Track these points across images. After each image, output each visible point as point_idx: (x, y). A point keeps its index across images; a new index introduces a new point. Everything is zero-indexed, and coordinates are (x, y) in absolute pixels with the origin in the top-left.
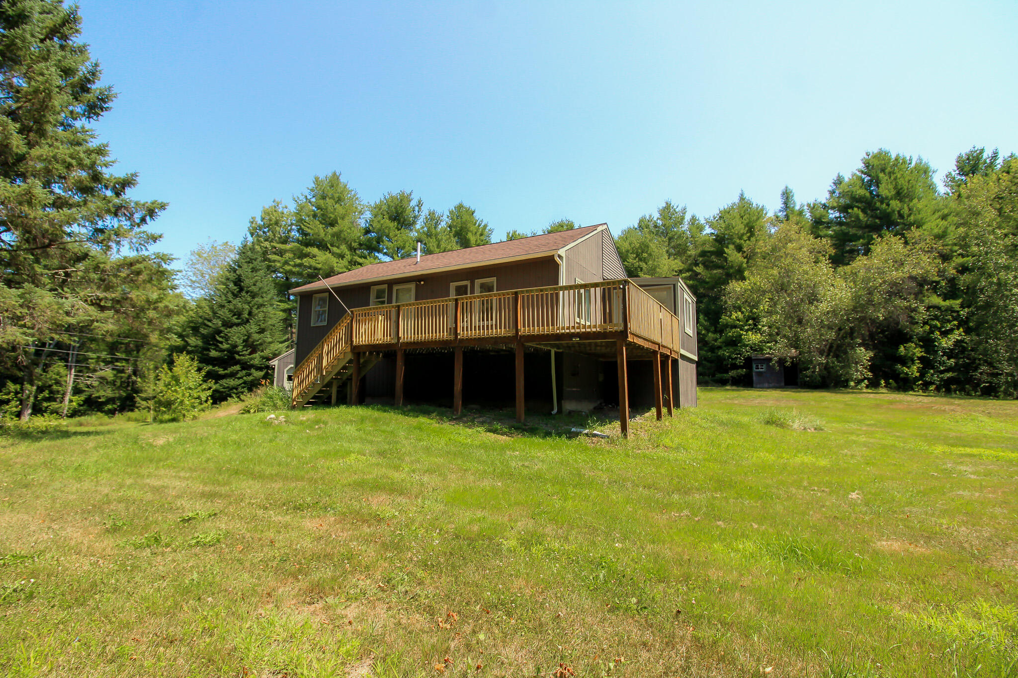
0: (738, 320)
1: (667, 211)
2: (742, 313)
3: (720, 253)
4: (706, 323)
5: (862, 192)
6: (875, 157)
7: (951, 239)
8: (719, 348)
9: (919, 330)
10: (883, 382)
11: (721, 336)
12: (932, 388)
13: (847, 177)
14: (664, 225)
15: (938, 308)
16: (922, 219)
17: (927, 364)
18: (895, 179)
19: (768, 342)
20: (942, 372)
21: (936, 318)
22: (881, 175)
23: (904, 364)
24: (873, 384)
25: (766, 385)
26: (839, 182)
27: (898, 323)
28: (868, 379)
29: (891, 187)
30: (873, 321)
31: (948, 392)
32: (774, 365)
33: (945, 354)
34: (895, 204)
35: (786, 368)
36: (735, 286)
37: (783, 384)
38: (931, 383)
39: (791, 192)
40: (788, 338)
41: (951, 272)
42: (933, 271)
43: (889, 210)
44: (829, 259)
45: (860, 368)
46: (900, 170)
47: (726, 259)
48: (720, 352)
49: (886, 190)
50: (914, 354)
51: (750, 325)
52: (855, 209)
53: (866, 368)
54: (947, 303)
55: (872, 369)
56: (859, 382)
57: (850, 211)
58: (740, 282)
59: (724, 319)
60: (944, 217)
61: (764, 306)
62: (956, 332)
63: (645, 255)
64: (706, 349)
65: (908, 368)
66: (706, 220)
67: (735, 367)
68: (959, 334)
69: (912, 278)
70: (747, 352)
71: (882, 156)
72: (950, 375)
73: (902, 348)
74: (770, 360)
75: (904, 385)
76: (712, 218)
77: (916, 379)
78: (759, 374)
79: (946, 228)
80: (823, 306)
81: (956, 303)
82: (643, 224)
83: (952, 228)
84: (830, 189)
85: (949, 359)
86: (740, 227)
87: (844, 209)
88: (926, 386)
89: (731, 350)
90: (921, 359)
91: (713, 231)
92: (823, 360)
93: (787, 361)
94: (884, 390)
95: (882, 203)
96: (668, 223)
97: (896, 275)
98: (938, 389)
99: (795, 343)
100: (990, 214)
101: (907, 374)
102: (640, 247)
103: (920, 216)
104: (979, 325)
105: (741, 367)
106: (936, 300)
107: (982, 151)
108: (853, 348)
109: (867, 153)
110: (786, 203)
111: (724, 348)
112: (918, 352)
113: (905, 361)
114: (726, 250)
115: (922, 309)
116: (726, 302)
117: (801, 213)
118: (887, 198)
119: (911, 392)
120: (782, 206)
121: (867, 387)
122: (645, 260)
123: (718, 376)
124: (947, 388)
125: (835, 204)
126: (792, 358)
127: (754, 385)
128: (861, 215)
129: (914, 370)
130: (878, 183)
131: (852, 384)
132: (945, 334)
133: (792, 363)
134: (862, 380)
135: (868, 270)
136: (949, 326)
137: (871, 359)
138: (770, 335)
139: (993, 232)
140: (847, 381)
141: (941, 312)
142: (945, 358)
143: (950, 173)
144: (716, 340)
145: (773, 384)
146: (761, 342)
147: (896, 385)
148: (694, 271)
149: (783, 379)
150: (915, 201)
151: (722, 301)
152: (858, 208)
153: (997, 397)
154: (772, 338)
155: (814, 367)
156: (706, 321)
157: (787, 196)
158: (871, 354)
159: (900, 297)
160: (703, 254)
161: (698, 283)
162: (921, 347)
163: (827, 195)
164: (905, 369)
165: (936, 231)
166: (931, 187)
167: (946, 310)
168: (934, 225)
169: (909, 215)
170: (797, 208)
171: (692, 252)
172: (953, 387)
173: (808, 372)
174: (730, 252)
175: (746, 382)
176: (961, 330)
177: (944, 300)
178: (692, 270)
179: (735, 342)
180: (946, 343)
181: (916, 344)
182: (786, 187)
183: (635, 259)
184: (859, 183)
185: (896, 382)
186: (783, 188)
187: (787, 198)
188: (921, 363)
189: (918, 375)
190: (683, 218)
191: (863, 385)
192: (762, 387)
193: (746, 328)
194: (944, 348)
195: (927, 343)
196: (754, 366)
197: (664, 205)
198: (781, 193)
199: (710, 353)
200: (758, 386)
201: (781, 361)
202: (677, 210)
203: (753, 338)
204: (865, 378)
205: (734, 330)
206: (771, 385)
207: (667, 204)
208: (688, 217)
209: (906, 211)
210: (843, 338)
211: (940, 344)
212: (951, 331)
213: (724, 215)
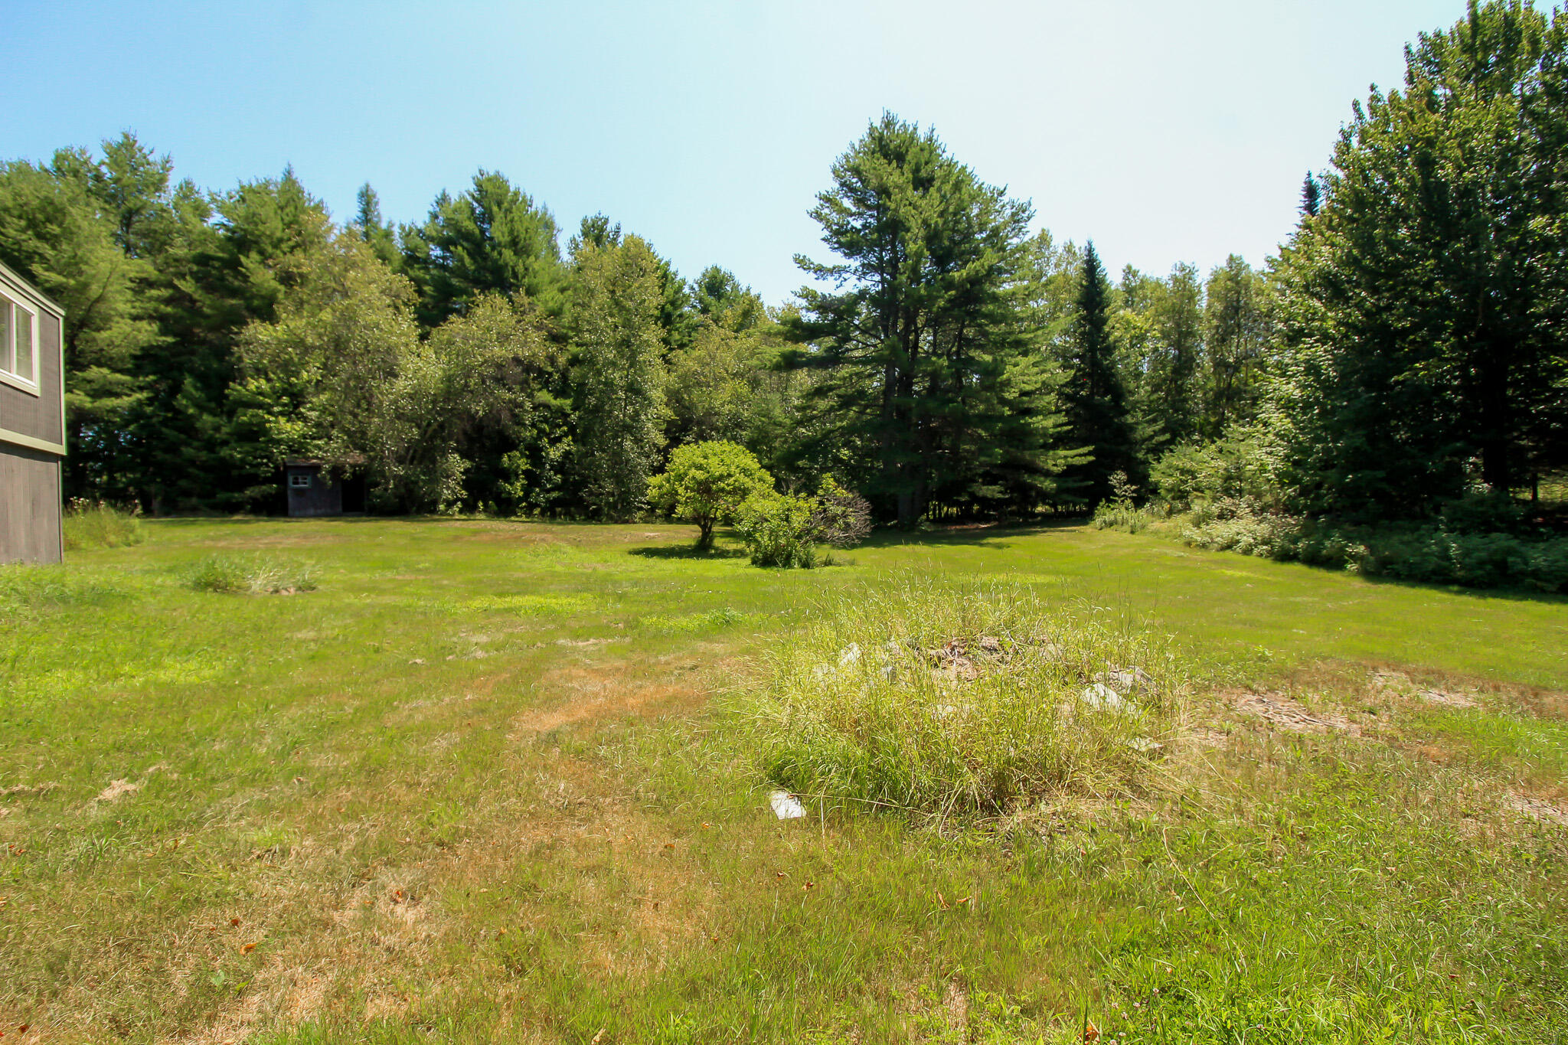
0: (261, 394)
1: (124, 152)
2: (269, 380)
3: (234, 264)
4: (197, 394)
5: (469, 225)
6: (489, 180)
7: (566, 320)
8: (225, 443)
9: (528, 434)
10: (480, 504)
11: (230, 421)
12: (537, 511)
13: (454, 197)
14: (117, 181)
15: (547, 406)
16: (537, 284)
17: (533, 480)
18: (512, 221)
19: (314, 438)
20: (548, 491)
21: (546, 420)
22: (495, 209)
23: (507, 480)
24: (469, 508)
25: (312, 511)
26: (443, 200)
27: (498, 422)
28: (463, 500)
29: (506, 230)
30: (472, 417)
31: (554, 516)
32: (324, 477)
33: (552, 467)
34: (508, 254)
35: (345, 482)
36: (259, 332)
37: (340, 509)
38: (536, 505)
39: (374, 196)
40: (347, 432)
41: (562, 360)
42: (542, 354)
43: (501, 262)
44: (414, 313)
45: (452, 483)
46: (518, 209)
47: (246, 278)
48: (225, 452)
49: (498, 231)
50: (518, 466)
51: (285, 405)
52: (460, 248)
53: (458, 484)
54: (558, 402)
55: (466, 485)
56: (450, 504)
57: (452, 248)
58: (267, 324)
59: (235, 390)
60: (562, 290)
61: (310, 374)
62: (565, 440)
63: (55, 229)
64: (196, 444)
65: (512, 484)
66: (210, 194)
67: (254, 480)
68: (566, 445)
69: (517, 360)
70: (280, 454)
71: (498, 181)
72: (555, 494)
73: (505, 459)
74: (317, 468)
75: (505, 508)
76: (224, 195)
77: (520, 500)
78: (300, 492)
79: (562, 304)
80: (401, 385)
81: (566, 403)
82: (67, 166)
83: (568, 306)
84: (431, 209)
85: (555, 475)
86: (274, 226)
87: (445, 244)
88: (529, 511)
89: (247, 447)
90: (526, 472)
91: (225, 221)
92: (400, 470)
93: (346, 472)
94: (482, 516)
95: (493, 248)
96: (128, 178)
97: (498, 352)
98: (542, 513)
99: (358, 440)
100: (603, 297)
101: (510, 493)
102: (43, 210)
103: (536, 281)
104: (588, 431)
105: (267, 481)
106: (545, 396)
107: (606, 221)
108: (444, 454)
109: (480, 171)
110: (365, 212)
111: (233, 444)
112: (523, 464)
113: (508, 475)
114: (243, 259)
115: (528, 405)
116: (240, 359)
117: (388, 235)
118: (499, 244)
119: (513, 518)
120: (360, 214)
121: (461, 512)
122: (53, 241)
123: (222, 496)
124: (553, 512)
125: (434, 234)
126: (353, 466)
127: (290, 512)
128: (467, 261)
129: (517, 488)
130: (491, 220)
131: (442, 507)
132: (554, 442)
133: (354, 473)
134: (455, 502)
135: (465, 339)
136: (558, 432)
137: (466, 472)
138: (318, 425)
139: (604, 319)
140: (435, 503)
141: (552, 413)
142: (552, 472)
143: (575, 239)
144: (217, 429)
145: (323, 510)
146: (304, 437)
147: (496, 508)
148: (175, 287)
149: (340, 502)
150: (532, 258)
151: (232, 354)
152: (464, 248)
153: (600, 522)
154: (322, 430)
155: (388, 483)
156: (197, 389)
157: (367, 200)
158: (468, 464)
159: (504, 385)
160: (203, 260)
161: (185, 314)
162: (527, 457)
163: (427, 218)
164: (508, 487)
165: (551, 304)
166: (554, 251)
167: (556, 412)
168: (550, 296)
169: (524, 277)
170: (384, 225)
171: (179, 249)
172: (558, 510)
173: (377, 491)
174: (251, 266)
175: (274, 508)
176: (570, 438)
177: (555, 399)
178: (170, 285)
179: (253, 434)
180: (554, 453)
181: (521, 453)
182: (367, 186)
183: (24, 231)
184: (467, 213)
185: (497, 504)
186: (362, 185)
187: (368, 204)
188: (526, 478)
189: (521, 494)
190: (162, 180)
191: (456, 509)
192: (302, 514)
193: (276, 409)
194: (552, 460)
195: (535, 453)
196: (291, 479)
197: (120, 139)
198: (358, 192)
199: (205, 453)
200: (297, 513)
201: (337, 471)
202: (151, 158)
203: (289, 429)
204: (458, 499)
205: (250, 412)
206: (319, 511)
207: (126, 137)
208: (174, 181)
209: (520, 269)
210: (432, 438)
211: (548, 454)
212: (559, 440)
213: (246, 195)
